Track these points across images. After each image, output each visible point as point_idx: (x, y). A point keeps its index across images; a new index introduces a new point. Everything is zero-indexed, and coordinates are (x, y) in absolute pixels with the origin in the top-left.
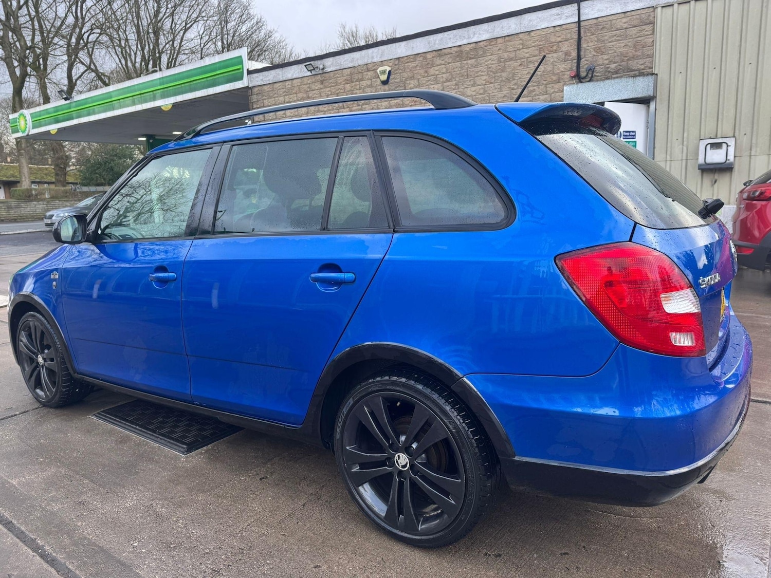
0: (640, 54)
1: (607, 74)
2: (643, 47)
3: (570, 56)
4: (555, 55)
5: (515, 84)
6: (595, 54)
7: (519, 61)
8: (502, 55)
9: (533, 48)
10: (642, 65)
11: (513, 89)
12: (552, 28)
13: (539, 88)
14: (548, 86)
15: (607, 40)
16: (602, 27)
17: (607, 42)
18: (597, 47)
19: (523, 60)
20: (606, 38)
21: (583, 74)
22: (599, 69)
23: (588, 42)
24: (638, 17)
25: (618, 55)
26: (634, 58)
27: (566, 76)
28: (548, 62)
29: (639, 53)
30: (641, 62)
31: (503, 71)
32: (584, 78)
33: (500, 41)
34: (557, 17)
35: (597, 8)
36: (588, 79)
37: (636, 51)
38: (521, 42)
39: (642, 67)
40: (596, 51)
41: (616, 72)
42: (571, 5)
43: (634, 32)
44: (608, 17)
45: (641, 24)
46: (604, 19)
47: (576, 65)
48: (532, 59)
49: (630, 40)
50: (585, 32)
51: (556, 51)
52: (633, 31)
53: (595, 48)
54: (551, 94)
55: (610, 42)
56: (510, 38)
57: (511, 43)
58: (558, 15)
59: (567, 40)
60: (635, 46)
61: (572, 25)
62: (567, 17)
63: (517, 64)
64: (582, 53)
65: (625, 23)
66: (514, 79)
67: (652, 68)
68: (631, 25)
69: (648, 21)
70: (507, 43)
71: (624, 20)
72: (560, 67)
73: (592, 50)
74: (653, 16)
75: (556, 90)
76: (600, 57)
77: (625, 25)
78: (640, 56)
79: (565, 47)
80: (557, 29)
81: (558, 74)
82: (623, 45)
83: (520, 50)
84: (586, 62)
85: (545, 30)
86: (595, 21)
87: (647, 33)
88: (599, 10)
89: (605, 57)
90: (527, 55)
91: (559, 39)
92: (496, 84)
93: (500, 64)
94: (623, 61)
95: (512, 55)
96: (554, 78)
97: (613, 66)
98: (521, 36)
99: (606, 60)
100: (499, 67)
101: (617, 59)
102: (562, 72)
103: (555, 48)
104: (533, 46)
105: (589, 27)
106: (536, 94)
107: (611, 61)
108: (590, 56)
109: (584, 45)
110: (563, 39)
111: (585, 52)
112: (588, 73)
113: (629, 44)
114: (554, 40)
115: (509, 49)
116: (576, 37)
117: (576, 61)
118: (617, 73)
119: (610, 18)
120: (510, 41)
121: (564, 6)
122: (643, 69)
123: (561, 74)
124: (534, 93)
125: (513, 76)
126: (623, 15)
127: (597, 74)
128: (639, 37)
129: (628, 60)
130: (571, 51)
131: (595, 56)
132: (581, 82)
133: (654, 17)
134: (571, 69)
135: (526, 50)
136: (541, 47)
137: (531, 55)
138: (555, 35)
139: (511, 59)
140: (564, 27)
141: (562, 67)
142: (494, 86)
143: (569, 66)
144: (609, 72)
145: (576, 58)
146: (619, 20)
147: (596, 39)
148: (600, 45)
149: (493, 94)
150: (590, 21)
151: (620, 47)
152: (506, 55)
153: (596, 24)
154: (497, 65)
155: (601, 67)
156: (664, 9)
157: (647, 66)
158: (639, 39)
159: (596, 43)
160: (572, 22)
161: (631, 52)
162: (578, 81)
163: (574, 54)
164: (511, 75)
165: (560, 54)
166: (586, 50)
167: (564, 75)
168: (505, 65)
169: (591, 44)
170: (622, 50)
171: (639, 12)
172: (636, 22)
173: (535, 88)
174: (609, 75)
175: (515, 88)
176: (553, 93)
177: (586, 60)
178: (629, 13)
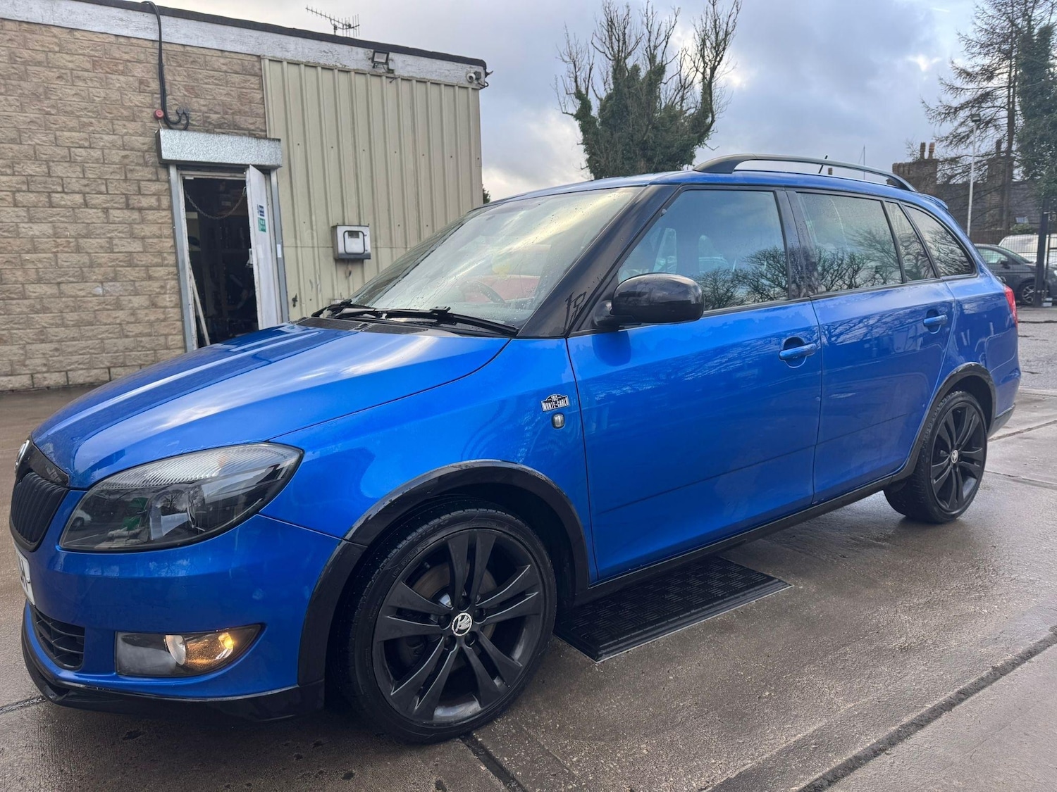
0: (247, 110)
1: (207, 125)
2: (250, 102)
3: (149, 87)
4: (122, 78)
5: (53, 107)
6: (186, 93)
7: (55, 70)
8: (17, 51)
9: (81, 57)
10: (251, 124)
11: (48, 113)
12: (113, 37)
13: (100, 122)
14: (116, 122)
15: (202, 80)
16: (191, 59)
17: (202, 82)
18: (188, 86)
19: (63, 71)
20: (200, 76)
21: (173, 118)
22: (196, 116)
23: (174, 75)
24: (239, 62)
25: (219, 104)
26: (240, 112)
27: (144, 114)
28: (111, 86)
29: (246, 108)
30: (251, 120)
31: (21, 79)
32: (176, 123)
33: (9, 25)
34: (121, 23)
35: (183, 32)
36: (182, 127)
37: (242, 105)
38: (56, 40)
39: (252, 127)
40: (187, 90)
41: (220, 126)
42: (142, 13)
43: (237, 80)
44: (200, 49)
45: (244, 72)
46: (195, 50)
47: (159, 101)
48: (81, 73)
49: (233, 89)
50: (168, 59)
51: (123, 73)
52: (236, 78)
53: (185, 85)
54: (122, 136)
55: (206, 84)
56: (33, 27)
57: (35, 36)
58: (122, 20)
59: (140, 62)
60: (239, 97)
61: (146, 42)
62: (138, 29)
63: (52, 74)
64: (167, 87)
65: (224, 64)
66: (49, 98)
67: (266, 131)
68: (231, 69)
69: (253, 72)
70: (26, 34)
71: (222, 61)
72: (132, 97)
73: (181, 88)
74: (258, 67)
75: (130, 131)
76: (194, 100)
77: (224, 68)
78: (247, 112)
79: (139, 71)
80: (122, 40)
81: (130, 107)
82: (225, 92)
83: (55, 52)
84: (174, 102)
85: (101, 36)
86: (181, 49)
87: (252, 86)
88: (186, 36)
89: (202, 102)
90: (71, 65)
91: (126, 57)
92: (9, 98)
93: (14, 65)
94: (226, 113)
95: (41, 57)
96: (125, 113)
97: (214, 117)
98: (55, 30)
99: (204, 106)
100: (13, 71)
101: (218, 109)
102: (138, 106)
103: (121, 67)
104: (81, 55)
105: (173, 53)
106: (128, 132)
107: (211, 110)
108: (179, 94)
109: (168, 77)
110: (134, 58)
111: (171, 87)
112: (180, 118)
113: (232, 93)
114: (118, 56)
115: (31, 45)
116: (155, 61)
117: (158, 96)
118: (220, 128)
119: (204, 52)
120: (33, 32)
121: (131, 11)
122: (253, 130)
123: (136, 109)
124: (91, 128)
125: (46, 93)
126: (220, 54)
127: (194, 123)
128: (243, 88)
129: (233, 114)
130: (149, 80)
131: (186, 96)
132: (171, 128)
133: (261, 69)
134: (152, 106)
135: (68, 57)
136: (94, 58)
137: (79, 67)
138: (118, 48)
139: (39, 64)
140: (134, 41)
141: (137, 99)
142: (6, 100)
143: (148, 100)
144: (210, 123)
145: (159, 92)
146: (214, 58)
147: (185, 74)
148: (193, 84)
149: (6, 113)
150: (175, 46)
151: (221, 94)
152: (26, 54)
153: (184, 54)
154: (8, 65)
155: (198, 114)
156: (271, 63)
157: (258, 128)
158: (244, 90)
159: (186, 79)
160: (146, 38)
161: (236, 105)
162: (165, 125)
163: (155, 85)
164: (41, 90)
165: (131, 79)
166: (171, 84)
167: (142, 112)
168: (26, 70)
169: (178, 78)
170: (223, 98)
171: (240, 56)
172: (237, 68)
173: (93, 120)
174: (210, 128)
175: (53, 112)
176: (126, 134)
177: (174, 99)
178: (227, 53)
